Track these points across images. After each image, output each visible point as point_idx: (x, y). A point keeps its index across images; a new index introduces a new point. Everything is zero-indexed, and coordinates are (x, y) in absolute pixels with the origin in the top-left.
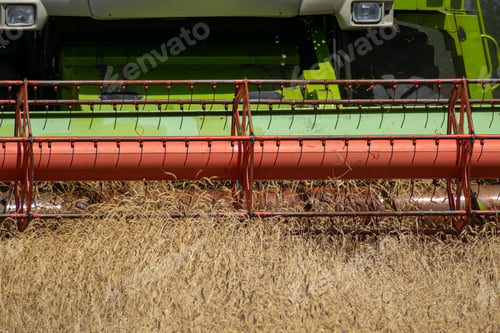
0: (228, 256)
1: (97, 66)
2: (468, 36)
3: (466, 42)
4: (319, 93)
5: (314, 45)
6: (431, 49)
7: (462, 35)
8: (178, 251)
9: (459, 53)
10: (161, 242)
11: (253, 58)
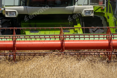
0: (62, 69)
1: (29, 25)
2: (110, 18)
3: (109, 19)
4: (78, 30)
5: (76, 20)
6: (101, 20)
7: (108, 18)
8: (51, 68)
9: (108, 22)
10: (48, 66)
11: (63, 23)
